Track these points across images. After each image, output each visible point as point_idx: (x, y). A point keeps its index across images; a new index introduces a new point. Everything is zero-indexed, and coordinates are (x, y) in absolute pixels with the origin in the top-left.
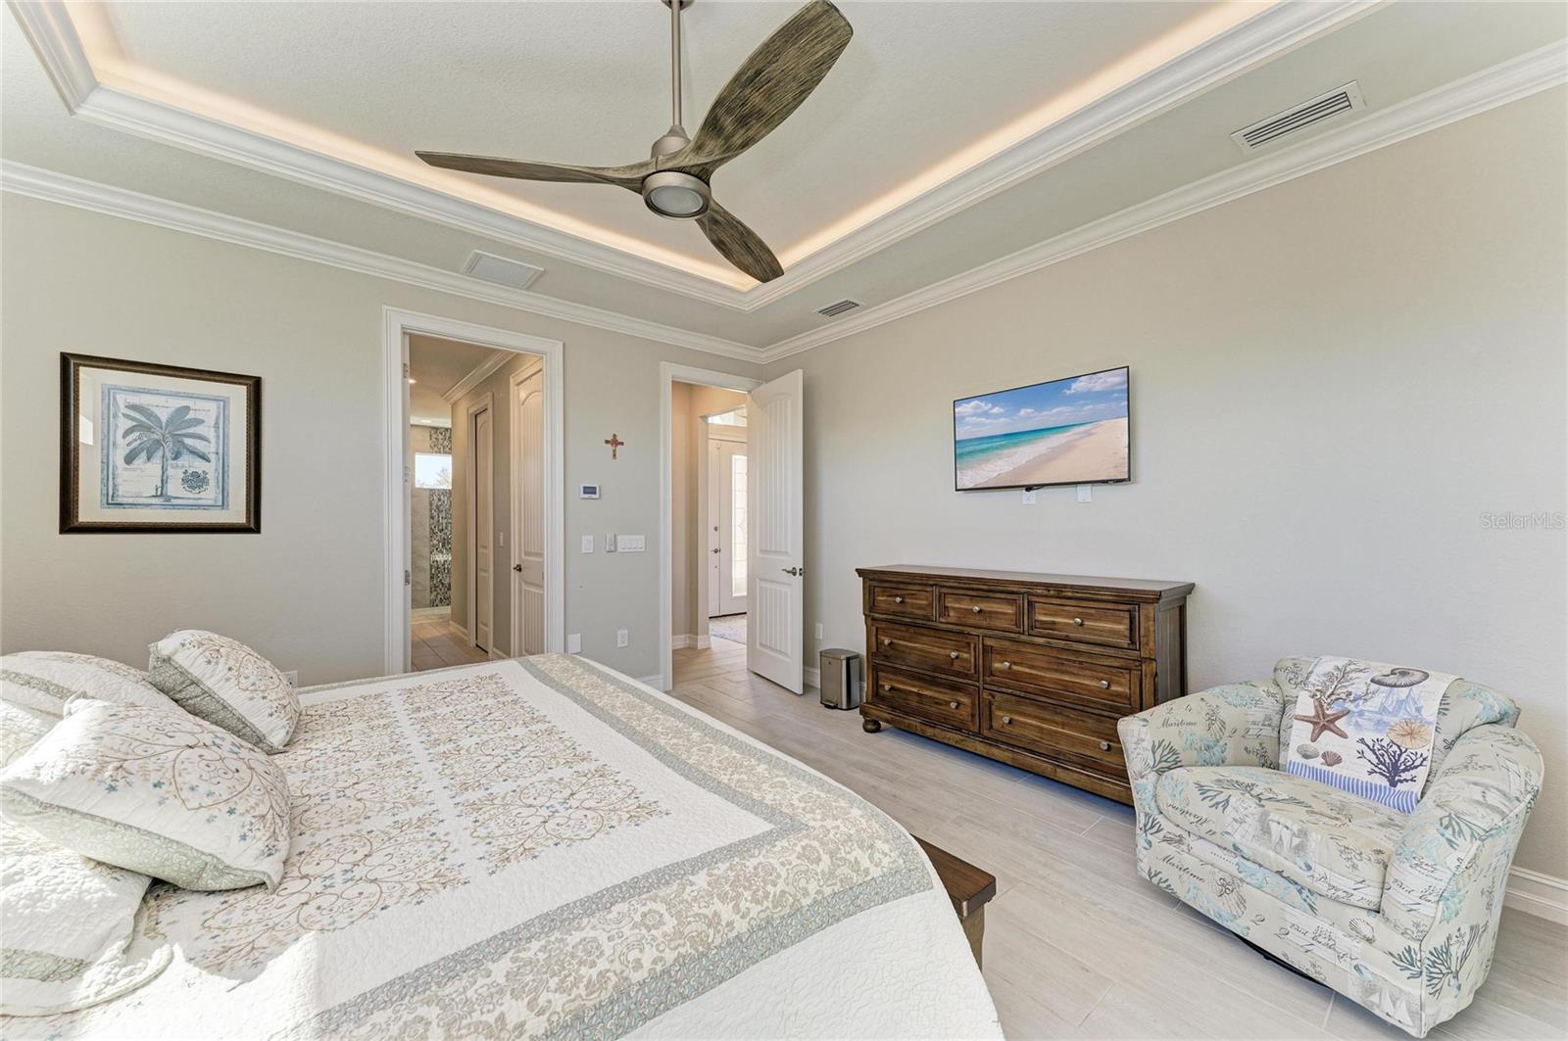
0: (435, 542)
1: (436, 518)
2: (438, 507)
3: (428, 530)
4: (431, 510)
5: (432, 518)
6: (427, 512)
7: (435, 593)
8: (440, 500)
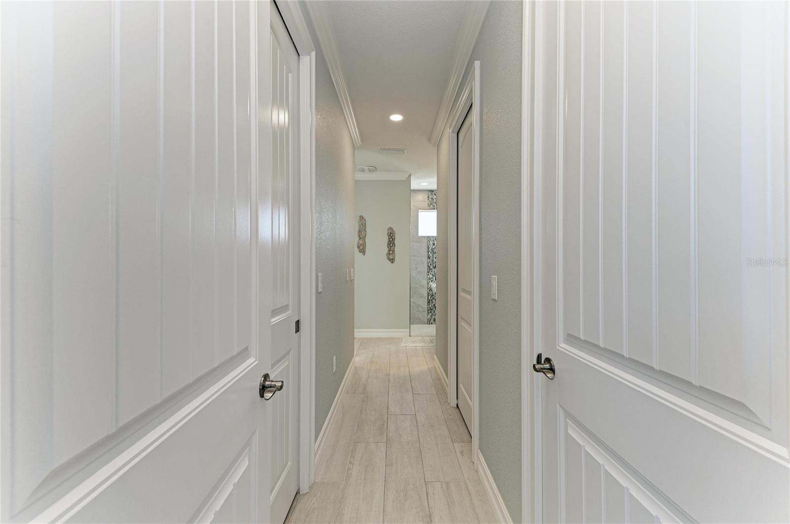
0: (431, 276)
1: (431, 258)
2: (433, 250)
3: (426, 266)
4: (428, 252)
5: (429, 258)
6: (426, 253)
7: (430, 314)
8: (434, 244)
